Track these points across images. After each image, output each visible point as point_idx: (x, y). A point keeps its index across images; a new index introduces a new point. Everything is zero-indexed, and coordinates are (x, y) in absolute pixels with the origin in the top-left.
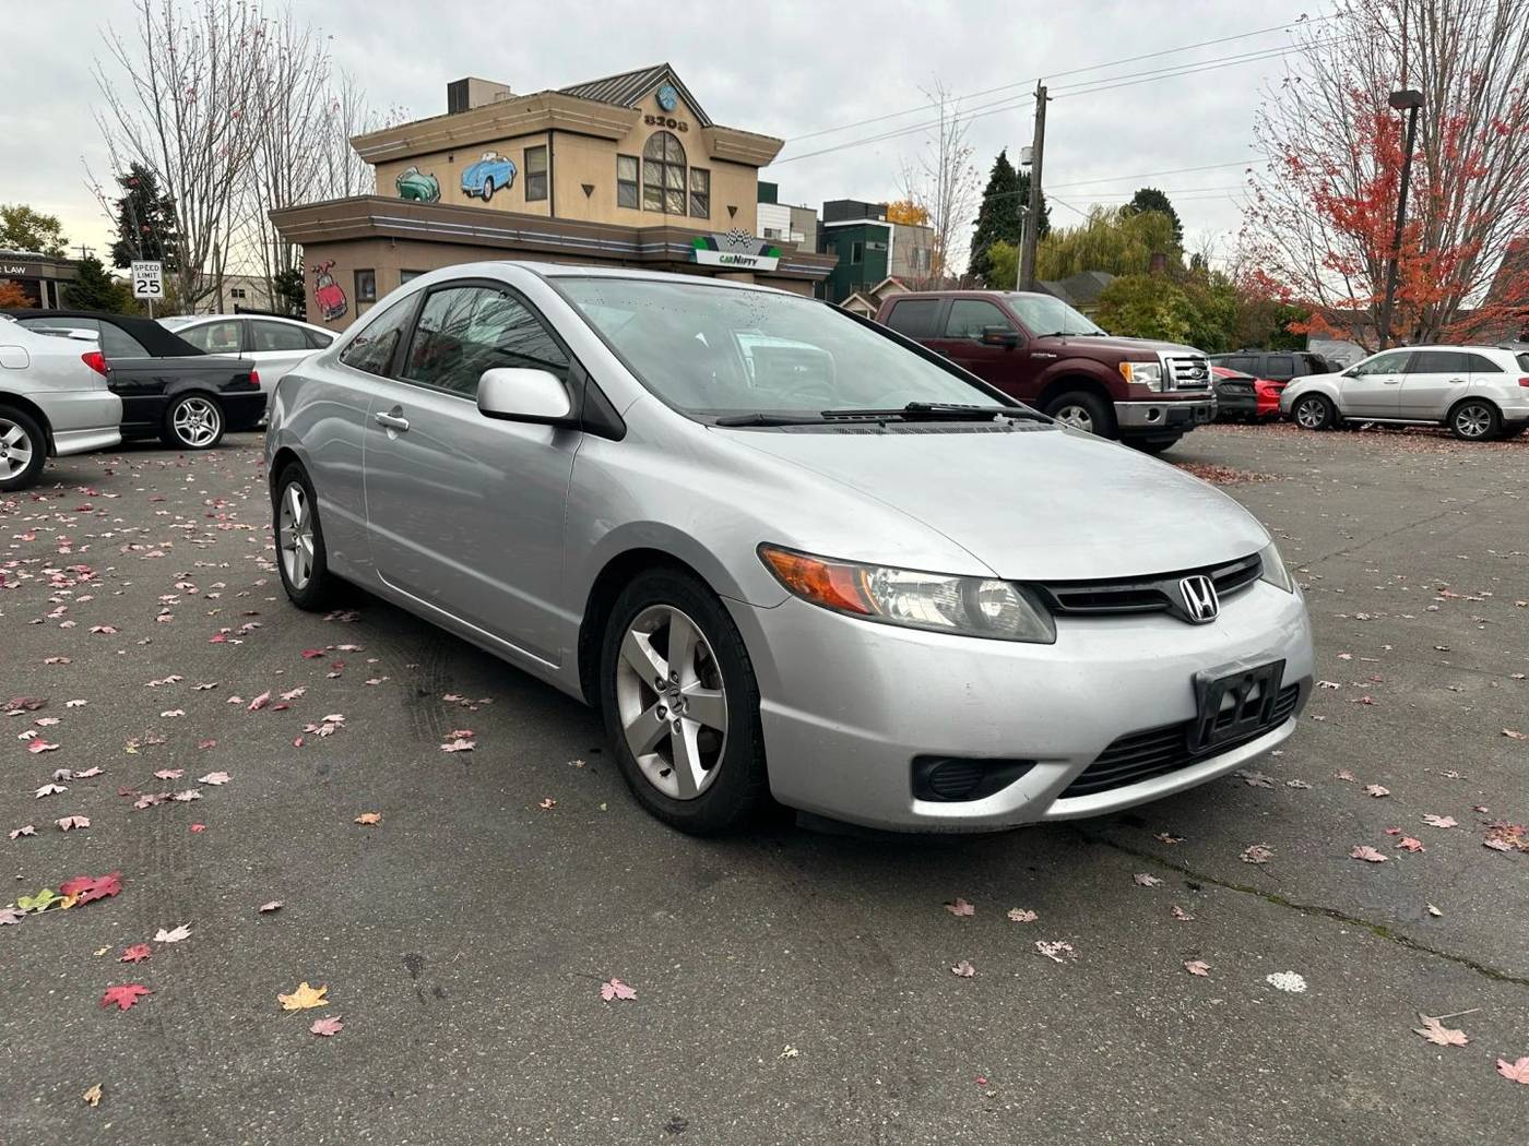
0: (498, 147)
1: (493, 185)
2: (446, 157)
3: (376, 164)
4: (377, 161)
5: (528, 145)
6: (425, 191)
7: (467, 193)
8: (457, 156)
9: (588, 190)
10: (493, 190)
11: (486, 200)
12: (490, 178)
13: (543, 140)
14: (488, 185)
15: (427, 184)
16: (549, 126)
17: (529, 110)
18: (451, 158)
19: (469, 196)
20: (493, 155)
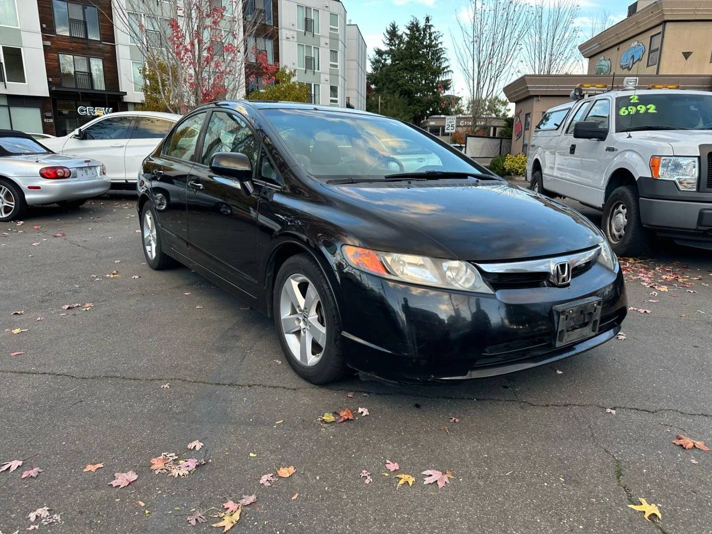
0: (638, 38)
1: (633, 61)
2: (616, 48)
3: (590, 57)
4: (589, 55)
5: (653, 34)
6: (605, 69)
7: (622, 67)
8: (621, 46)
9: (687, 55)
10: (633, 64)
11: (629, 69)
12: (633, 57)
13: (660, 29)
14: (631, 61)
15: (607, 65)
16: (662, 20)
17: (652, 13)
18: (618, 49)
19: (622, 68)
20: (636, 43)
